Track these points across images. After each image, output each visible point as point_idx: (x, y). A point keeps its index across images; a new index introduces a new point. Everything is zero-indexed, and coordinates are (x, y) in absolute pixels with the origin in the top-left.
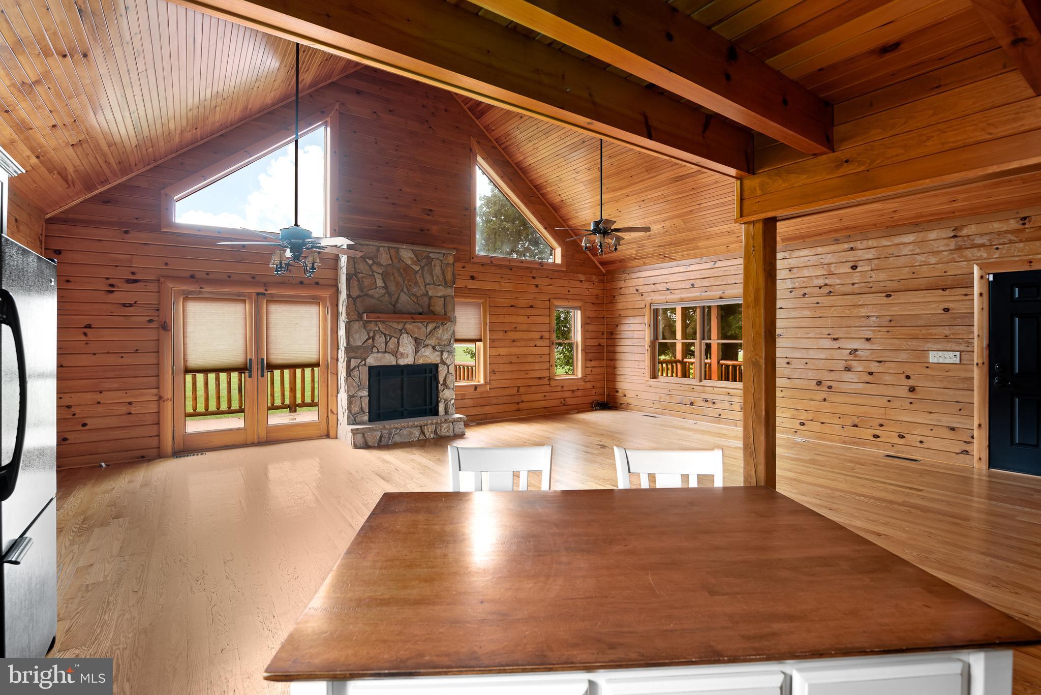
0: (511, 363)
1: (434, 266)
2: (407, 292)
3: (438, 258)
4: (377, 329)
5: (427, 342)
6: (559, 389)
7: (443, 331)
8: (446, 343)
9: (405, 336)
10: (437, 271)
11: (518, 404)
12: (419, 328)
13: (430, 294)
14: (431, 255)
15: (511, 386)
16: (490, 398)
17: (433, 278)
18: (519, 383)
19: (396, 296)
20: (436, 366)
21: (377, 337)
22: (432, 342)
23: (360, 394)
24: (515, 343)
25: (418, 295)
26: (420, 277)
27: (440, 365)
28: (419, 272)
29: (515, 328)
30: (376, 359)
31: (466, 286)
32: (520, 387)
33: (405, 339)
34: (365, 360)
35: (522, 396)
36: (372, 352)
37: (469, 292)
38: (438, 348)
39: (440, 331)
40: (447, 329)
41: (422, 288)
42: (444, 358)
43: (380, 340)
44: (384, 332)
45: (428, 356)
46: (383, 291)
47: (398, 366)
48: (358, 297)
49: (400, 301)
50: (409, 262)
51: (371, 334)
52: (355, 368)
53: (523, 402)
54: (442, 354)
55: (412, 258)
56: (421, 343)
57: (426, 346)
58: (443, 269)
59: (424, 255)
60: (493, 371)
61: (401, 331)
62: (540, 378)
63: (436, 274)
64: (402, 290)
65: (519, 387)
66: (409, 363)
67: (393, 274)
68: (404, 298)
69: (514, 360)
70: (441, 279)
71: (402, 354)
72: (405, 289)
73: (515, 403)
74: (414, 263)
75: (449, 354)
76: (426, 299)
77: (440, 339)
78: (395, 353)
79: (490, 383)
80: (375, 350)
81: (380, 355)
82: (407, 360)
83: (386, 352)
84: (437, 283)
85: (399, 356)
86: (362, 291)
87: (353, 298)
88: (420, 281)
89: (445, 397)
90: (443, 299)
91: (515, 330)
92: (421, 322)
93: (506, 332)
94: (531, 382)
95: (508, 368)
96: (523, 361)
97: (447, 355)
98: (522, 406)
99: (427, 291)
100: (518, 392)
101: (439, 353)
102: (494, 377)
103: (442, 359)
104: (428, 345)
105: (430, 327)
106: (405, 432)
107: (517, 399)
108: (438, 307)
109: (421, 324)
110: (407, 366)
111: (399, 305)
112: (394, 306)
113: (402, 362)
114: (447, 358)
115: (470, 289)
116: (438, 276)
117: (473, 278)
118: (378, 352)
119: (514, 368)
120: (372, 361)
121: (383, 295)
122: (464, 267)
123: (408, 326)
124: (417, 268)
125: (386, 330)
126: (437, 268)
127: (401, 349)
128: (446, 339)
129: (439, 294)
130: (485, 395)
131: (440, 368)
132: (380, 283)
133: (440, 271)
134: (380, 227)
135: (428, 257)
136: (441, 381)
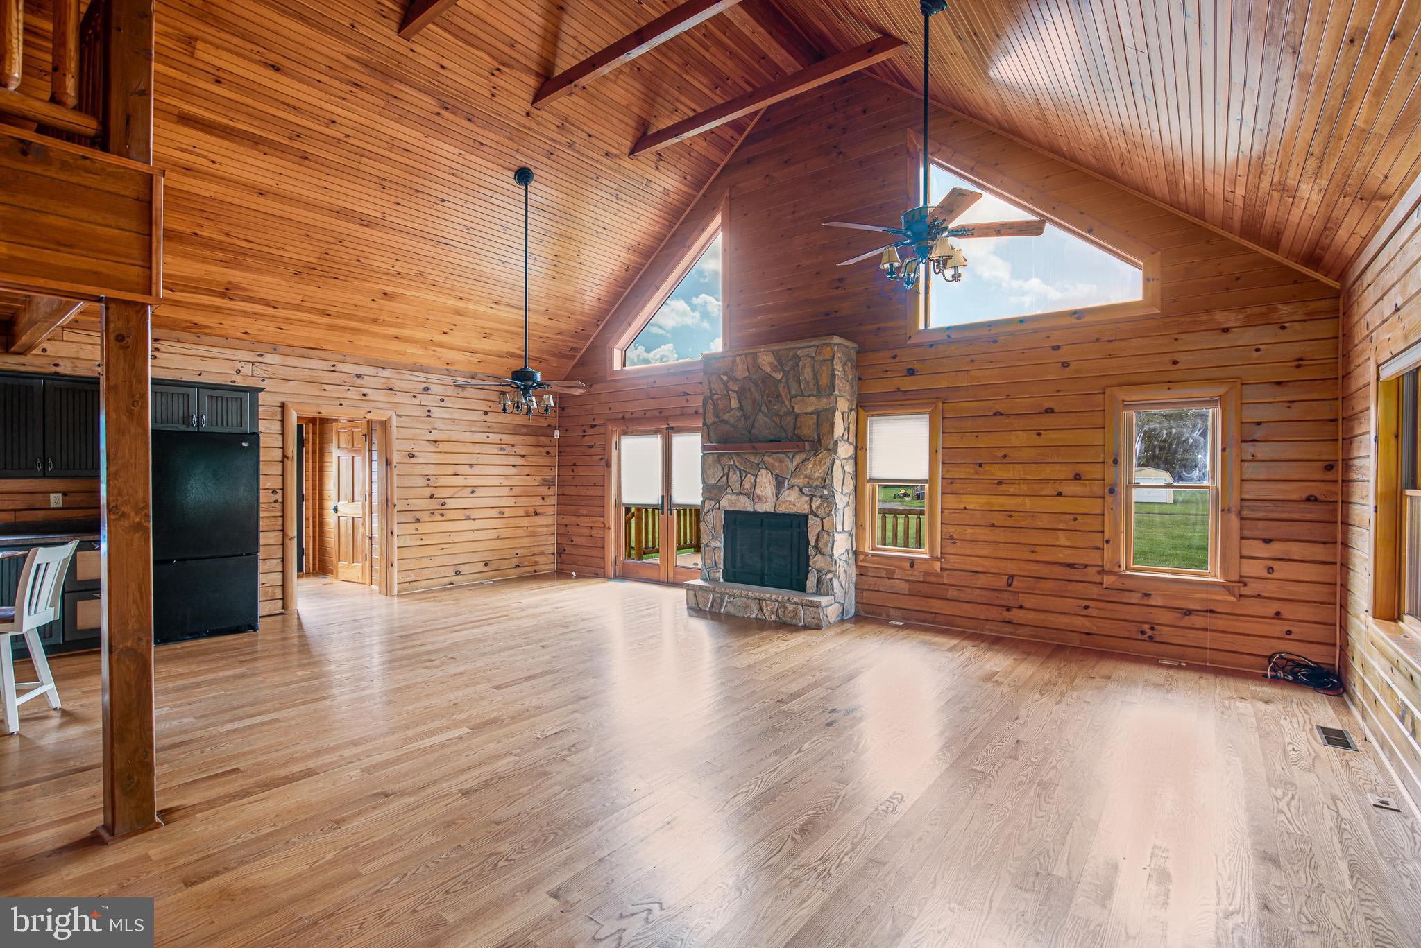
0: (993, 525)
1: (803, 367)
2: (766, 411)
3: (808, 356)
4: (732, 463)
5: (794, 481)
6: (1135, 598)
7: (815, 464)
8: (819, 484)
9: (763, 472)
10: (806, 376)
11: (1009, 609)
12: (781, 461)
13: (797, 410)
14: (799, 353)
15: (992, 571)
16: (943, 586)
17: (800, 386)
18: (1012, 568)
19: (752, 418)
20: (806, 517)
21: (731, 473)
22: (799, 481)
23: (714, 544)
24: (1003, 487)
25: (781, 413)
26: (784, 387)
27: (810, 516)
28: (783, 381)
29: (1005, 456)
30: (732, 503)
31: (898, 388)
32: (1015, 578)
33: (764, 475)
34: (719, 502)
35: (1020, 595)
36: (727, 493)
37: (903, 398)
38: (806, 490)
39: (810, 466)
40: (820, 462)
41: (787, 403)
42: (813, 506)
43: (735, 477)
44: (739, 467)
45: (794, 502)
46: (738, 414)
47: (755, 513)
48: (714, 423)
49: (756, 425)
50: (768, 370)
51: (726, 471)
52: (709, 511)
53: (1021, 607)
54: (811, 500)
55: (772, 363)
56: (784, 483)
57: (791, 487)
58: (816, 369)
59: (790, 355)
60: (952, 538)
61: (758, 465)
62: (1071, 566)
63: (805, 379)
64: (760, 410)
65: (1012, 577)
66: (768, 510)
67: (750, 389)
68: (762, 419)
69: (1000, 520)
70: (812, 386)
71: (759, 498)
72: (764, 408)
73: (1004, 606)
74: (775, 369)
75: (822, 501)
76: (791, 418)
77: (810, 478)
78: (750, 495)
79: (942, 558)
80: (729, 491)
81: (734, 497)
82: (766, 507)
83: (741, 494)
84: (806, 394)
85: (756, 500)
86: (717, 417)
87: (707, 426)
88: (783, 392)
89: (818, 565)
90: (815, 416)
91: (1004, 460)
92: (784, 453)
93: (981, 465)
94: (1043, 571)
95: (984, 534)
96: (1023, 523)
97: (819, 502)
98: (1016, 615)
99: (793, 407)
100: (1010, 585)
101: (808, 498)
102: (951, 549)
103: (811, 507)
104: (793, 486)
105: (798, 459)
106: (739, 602)
107: (1005, 599)
108: (807, 430)
109: (784, 456)
110: (767, 514)
111: (754, 431)
112: (750, 432)
113: (761, 508)
114: (819, 507)
115: (905, 391)
116: (808, 382)
117: (911, 372)
118: (733, 493)
119: (1000, 536)
120: (725, 503)
121: (739, 420)
122: (894, 357)
123: (766, 458)
124: (779, 376)
125: (741, 464)
126: (806, 370)
127: (758, 491)
128: (818, 478)
129: (810, 410)
130: (933, 579)
131: (810, 522)
132: (734, 404)
133: (811, 374)
134: (773, 326)
135: (797, 356)
136: (812, 542)
